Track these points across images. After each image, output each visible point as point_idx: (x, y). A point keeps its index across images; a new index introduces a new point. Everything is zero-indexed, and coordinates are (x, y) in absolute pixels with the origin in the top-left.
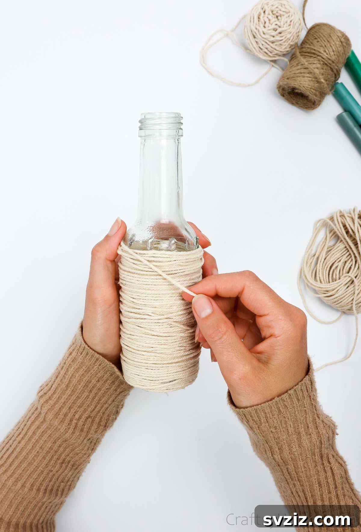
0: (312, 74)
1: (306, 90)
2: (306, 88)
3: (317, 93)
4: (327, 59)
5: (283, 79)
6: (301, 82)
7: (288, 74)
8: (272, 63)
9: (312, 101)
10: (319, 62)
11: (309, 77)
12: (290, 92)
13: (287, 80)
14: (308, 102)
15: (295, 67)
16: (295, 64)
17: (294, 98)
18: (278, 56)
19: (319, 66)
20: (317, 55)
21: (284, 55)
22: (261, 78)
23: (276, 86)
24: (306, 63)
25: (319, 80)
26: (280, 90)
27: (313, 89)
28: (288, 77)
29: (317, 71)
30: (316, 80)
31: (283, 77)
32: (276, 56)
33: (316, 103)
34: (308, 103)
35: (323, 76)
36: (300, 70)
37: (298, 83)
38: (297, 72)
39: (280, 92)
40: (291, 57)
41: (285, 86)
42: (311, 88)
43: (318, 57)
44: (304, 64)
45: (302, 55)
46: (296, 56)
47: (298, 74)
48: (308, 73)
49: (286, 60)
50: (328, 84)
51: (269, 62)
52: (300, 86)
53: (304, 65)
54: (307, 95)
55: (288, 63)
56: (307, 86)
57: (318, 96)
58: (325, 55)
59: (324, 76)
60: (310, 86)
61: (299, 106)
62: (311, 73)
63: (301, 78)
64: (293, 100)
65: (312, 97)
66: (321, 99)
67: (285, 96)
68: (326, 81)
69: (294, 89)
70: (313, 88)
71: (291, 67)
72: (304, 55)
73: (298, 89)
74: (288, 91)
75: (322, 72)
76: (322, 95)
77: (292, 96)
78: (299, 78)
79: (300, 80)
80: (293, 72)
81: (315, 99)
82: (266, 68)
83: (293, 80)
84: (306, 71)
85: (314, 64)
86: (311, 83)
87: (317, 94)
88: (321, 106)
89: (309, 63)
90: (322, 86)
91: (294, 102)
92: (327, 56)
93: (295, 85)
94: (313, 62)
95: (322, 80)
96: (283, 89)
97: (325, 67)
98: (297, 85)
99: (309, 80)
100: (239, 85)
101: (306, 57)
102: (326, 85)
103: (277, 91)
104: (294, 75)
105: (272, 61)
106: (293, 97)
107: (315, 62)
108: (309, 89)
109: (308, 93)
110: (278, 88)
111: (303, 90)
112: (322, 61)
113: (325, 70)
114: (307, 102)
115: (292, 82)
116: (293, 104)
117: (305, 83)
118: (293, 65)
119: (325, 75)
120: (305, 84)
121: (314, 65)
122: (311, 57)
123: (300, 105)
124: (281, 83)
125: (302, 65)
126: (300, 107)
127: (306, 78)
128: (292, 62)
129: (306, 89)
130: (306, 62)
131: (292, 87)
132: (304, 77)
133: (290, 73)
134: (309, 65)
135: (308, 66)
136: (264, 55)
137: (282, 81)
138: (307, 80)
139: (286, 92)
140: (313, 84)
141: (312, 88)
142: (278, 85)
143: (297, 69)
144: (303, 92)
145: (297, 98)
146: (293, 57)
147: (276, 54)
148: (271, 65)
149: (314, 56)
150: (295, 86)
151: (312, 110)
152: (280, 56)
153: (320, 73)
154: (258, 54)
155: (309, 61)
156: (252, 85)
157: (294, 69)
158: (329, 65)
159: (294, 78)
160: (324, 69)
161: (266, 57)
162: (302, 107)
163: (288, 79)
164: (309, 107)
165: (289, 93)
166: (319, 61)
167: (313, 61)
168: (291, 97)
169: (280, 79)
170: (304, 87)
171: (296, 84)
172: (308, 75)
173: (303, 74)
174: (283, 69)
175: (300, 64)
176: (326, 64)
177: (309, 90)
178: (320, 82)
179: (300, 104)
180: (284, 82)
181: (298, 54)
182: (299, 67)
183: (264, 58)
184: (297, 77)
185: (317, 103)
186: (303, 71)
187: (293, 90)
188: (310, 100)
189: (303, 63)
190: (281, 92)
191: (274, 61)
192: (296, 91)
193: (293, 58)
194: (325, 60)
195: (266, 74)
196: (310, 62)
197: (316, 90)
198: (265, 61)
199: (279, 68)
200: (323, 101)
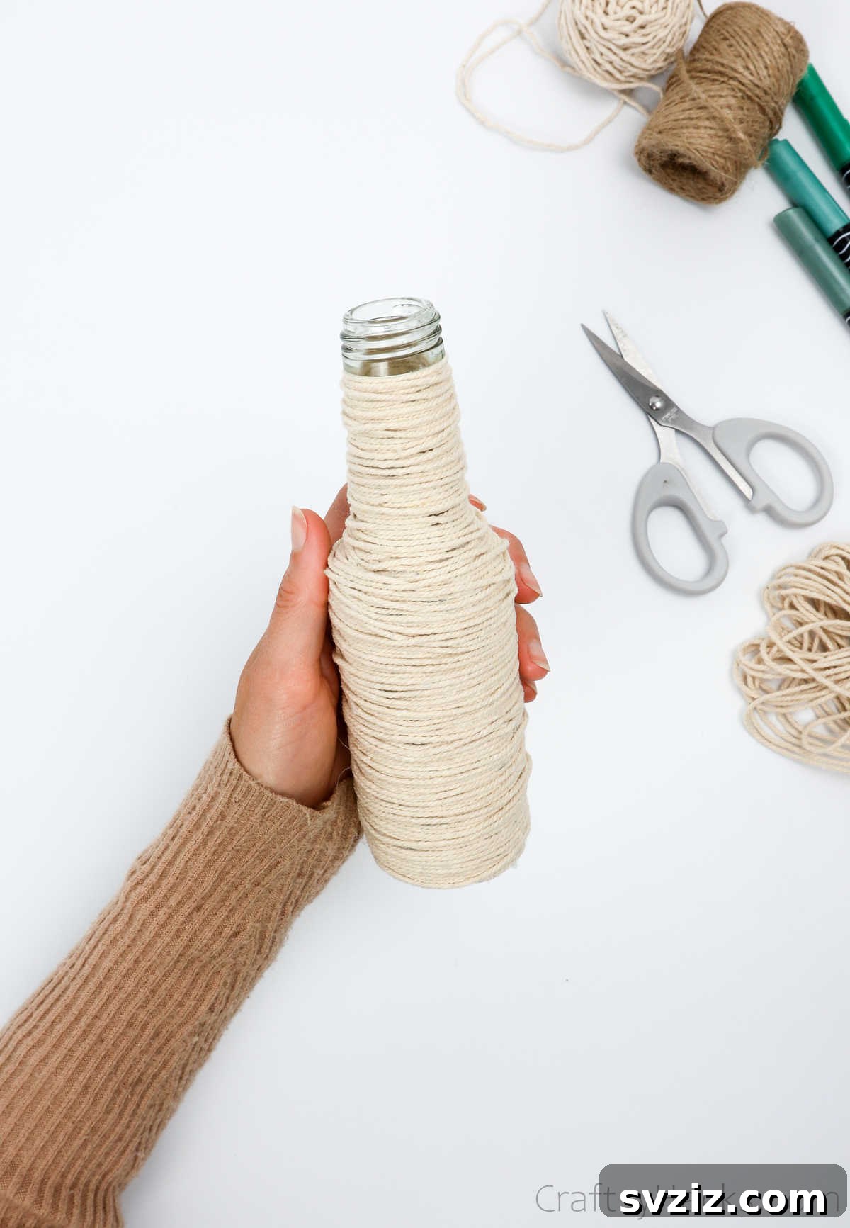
0: (717, 120)
1: (702, 158)
2: (705, 154)
3: (729, 164)
4: (751, 87)
5: (650, 132)
6: (692, 140)
7: (662, 120)
8: (624, 97)
9: (716, 184)
10: (732, 93)
11: (711, 128)
12: (665, 161)
13: (659, 136)
14: (708, 184)
15: (677, 104)
16: (677, 98)
17: (676, 177)
18: (637, 80)
19: (733, 101)
20: (727, 76)
21: (652, 78)
22: (597, 132)
23: (632, 150)
24: (703, 96)
25: (734, 136)
26: (643, 158)
27: (720, 156)
28: (661, 128)
29: (728, 114)
30: (726, 134)
31: (648, 128)
32: (632, 79)
33: (726, 189)
34: (709, 188)
35: (741, 125)
36: (688, 112)
37: (684, 142)
38: (682, 117)
39: (642, 164)
40: (668, 82)
41: (655, 150)
42: (713, 154)
43: (731, 82)
44: (699, 98)
45: (692, 78)
46: (679, 80)
47: (685, 122)
48: (708, 119)
49: (656, 88)
50: (754, 144)
51: (616, 93)
52: (688, 149)
53: (698, 101)
54: (705, 170)
55: (662, 96)
56: (705, 148)
57: (731, 171)
58: (747, 77)
59: (745, 124)
60: (712, 148)
61: (688, 196)
62: (714, 118)
63: (691, 130)
64: (671, 182)
65: (716, 174)
66: (737, 177)
67: (654, 171)
68: (750, 135)
69: (673, 156)
70: (719, 153)
71: (667, 105)
72: (698, 77)
73: (683, 156)
74: (659, 161)
75: (739, 117)
76: (741, 169)
77: (669, 171)
78: (685, 131)
79: (689, 135)
80: (672, 117)
81: (724, 179)
82: (609, 108)
83: (673, 134)
84: (703, 114)
85: (721, 96)
86: (715, 143)
87: (728, 168)
88: (737, 194)
89: (710, 96)
90: (740, 150)
91: (675, 186)
92: (751, 78)
93: (677, 145)
94: (719, 93)
95: (741, 135)
96: (650, 156)
97: (747, 104)
98: (682, 147)
99: (709, 135)
100: (549, 148)
101: (703, 81)
102: (748, 147)
103: (635, 160)
104: (674, 123)
105: (623, 92)
106: (673, 174)
107: (723, 94)
108: (710, 155)
109: (706, 165)
110: (637, 153)
111: (696, 158)
112: (740, 90)
113: (746, 112)
114: (705, 186)
115: (671, 140)
116: (671, 190)
117: (700, 141)
118: (674, 101)
119: (748, 122)
120: (700, 144)
121: (723, 99)
122: (714, 80)
123: (689, 193)
124: (645, 143)
125: (694, 99)
126: (688, 198)
127: (703, 131)
128: (670, 93)
129: (702, 156)
130: (703, 92)
131: (670, 152)
132: (697, 127)
133: (666, 120)
134: (709, 99)
135: (707, 101)
136: (605, 79)
137: (645, 138)
138: (706, 136)
139: (657, 163)
140: (719, 145)
141: (717, 155)
142: (637, 146)
143: (681, 109)
144: (695, 163)
145: (683, 176)
146: (672, 82)
147: (633, 76)
148: (622, 102)
149: (722, 79)
150: (677, 148)
151: (717, 203)
152: (641, 79)
153: (735, 119)
154: (592, 77)
155: (710, 90)
156: (576, 147)
157: (675, 109)
158: (756, 99)
159: (675, 131)
160: (745, 108)
161: (610, 81)
162: (692, 197)
163: (660, 132)
164: (711, 198)
165: (664, 166)
166: (733, 90)
167: (718, 90)
168: (669, 175)
169: (643, 133)
170: (698, 150)
171: (679, 143)
172: (707, 123)
173: (694, 122)
174: (649, 112)
175: (687, 99)
176: (749, 98)
177: (710, 158)
178: (735, 138)
179: (689, 191)
180: (650, 139)
181: (684, 75)
182: (686, 105)
183: (605, 85)
184: (682, 128)
185: (727, 187)
186: (694, 113)
187: (674, 159)
188: (712, 181)
189: (695, 95)
190: (645, 164)
191: (629, 93)
192: (681, 160)
193: (672, 84)
194: (747, 87)
195: (610, 121)
196: (712, 93)
197: (725, 158)
198: (608, 93)
199: (640, 109)
200: (741, 182)
